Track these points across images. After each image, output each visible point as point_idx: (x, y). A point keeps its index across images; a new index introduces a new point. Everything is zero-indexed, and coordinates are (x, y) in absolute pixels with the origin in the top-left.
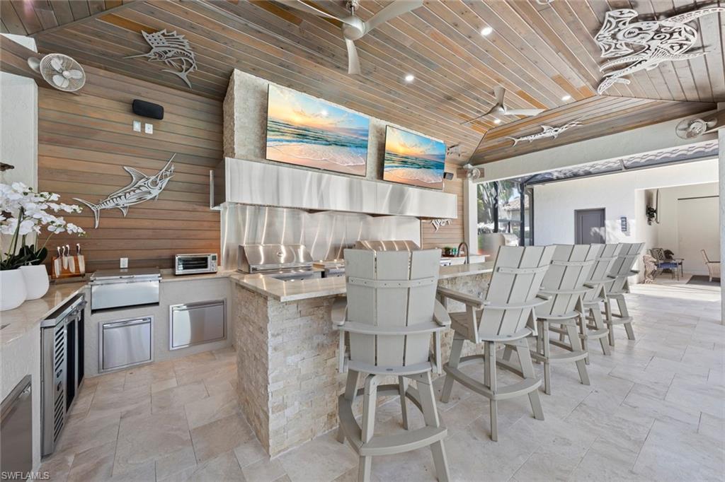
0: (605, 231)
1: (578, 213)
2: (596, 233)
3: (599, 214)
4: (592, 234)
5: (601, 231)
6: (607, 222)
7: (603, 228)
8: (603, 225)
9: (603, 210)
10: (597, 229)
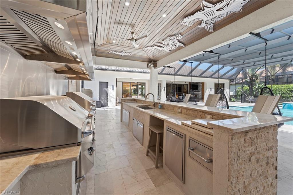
0: (108, 90)
1: (100, 82)
2: (105, 90)
3: (106, 84)
4: (104, 90)
5: (106, 89)
6: (109, 87)
7: (107, 89)
8: (107, 87)
9: (108, 83)
10: (105, 89)
